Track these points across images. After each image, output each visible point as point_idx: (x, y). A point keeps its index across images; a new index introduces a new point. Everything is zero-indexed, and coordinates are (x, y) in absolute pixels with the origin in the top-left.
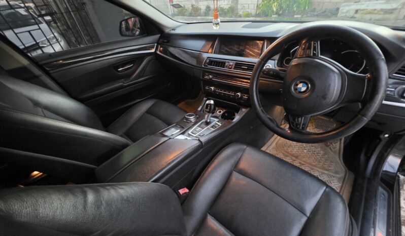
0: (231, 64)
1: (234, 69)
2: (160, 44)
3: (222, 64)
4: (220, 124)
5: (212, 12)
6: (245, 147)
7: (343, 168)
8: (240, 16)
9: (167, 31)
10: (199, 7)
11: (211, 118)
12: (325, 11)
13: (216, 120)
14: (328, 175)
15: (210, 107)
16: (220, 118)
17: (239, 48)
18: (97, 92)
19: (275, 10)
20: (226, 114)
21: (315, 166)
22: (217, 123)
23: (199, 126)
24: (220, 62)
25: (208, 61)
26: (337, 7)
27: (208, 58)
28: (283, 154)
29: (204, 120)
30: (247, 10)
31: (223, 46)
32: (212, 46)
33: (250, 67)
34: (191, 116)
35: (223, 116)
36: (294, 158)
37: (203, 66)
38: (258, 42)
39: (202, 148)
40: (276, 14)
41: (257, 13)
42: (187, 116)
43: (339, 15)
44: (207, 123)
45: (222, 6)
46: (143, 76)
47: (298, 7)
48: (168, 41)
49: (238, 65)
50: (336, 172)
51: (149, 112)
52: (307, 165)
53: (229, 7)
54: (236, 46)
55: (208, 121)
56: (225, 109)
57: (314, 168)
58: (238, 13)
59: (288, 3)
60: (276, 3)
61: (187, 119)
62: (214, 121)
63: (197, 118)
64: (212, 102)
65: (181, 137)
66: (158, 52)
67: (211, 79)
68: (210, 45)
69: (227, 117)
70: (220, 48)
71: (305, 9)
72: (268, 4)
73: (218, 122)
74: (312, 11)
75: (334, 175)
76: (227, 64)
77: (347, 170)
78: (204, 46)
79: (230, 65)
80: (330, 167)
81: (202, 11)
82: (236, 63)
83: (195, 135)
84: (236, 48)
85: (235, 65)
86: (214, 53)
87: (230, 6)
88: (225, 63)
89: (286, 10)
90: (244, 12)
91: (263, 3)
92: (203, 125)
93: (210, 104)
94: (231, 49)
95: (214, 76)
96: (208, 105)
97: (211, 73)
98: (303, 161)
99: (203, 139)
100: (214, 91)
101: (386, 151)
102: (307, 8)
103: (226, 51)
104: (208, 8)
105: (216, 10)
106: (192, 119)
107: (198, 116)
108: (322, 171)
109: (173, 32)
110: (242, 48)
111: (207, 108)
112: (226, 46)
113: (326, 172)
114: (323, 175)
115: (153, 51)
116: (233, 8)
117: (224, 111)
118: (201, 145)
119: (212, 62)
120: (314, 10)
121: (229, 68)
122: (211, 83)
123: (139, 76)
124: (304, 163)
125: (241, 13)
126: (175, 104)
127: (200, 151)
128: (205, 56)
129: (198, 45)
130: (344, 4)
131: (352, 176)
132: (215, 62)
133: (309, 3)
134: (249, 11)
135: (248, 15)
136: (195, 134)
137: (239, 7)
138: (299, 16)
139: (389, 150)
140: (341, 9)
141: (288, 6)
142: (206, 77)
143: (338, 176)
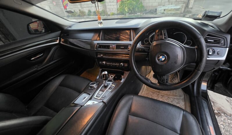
0: (113, 46)
1: (116, 49)
2: (61, 37)
3: (107, 47)
4: (114, 86)
5: (92, 13)
6: (132, 96)
7: (182, 93)
8: (109, 15)
9: (66, 28)
10: (84, 11)
11: (108, 82)
12: (151, 11)
13: (111, 83)
14: (177, 99)
15: (106, 76)
16: (113, 81)
17: (116, 36)
19: (127, 11)
20: (116, 77)
21: (169, 95)
22: (112, 85)
23: (100, 90)
24: (106, 46)
25: (98, 46)
26: (156, 8)
27: (98, 44)
28: (152, 92)
29: (103, 85)
30: (112, 12)
31: (106, 36)
32: (99, 36)
33: (126, 47)
34: (94, 84)
35: (115, 79)
36: (158, 93)
37: (95, 49)
38: (127, 31)
39: (106, 106)
40: (128, 13)
41: (118, 13)
42: (91, 84)
43: (157, 12)
44: (106, 87)
46: (53, 60)
47: (138, 9)
48: (68, 35)
49: (118, 46)
50: (180, 96)
51: (61, 85)
52: (165, 96)
53: (102, 11)
54: (114, 34)
55: (106, 85)
56: (115, 74)
57: (169, 96)
58: (107, 13)
59: (132, 7)
60: (127, 8)
61: (91, 87)
62: (110, 84)
63: (98, 84)
64: (106, 73)
65: (90, 103)
66: (61, 43)
67: (102, 57)
68: (97, 36)
70: (104, 36)
71: (141, 10)
72: (123, 8)
73: (112, 84)
74: (145, 11)
75: (179, 98)
76: (111, 46)
77: (185, 93)
78: (93, 36)
79: (113, 47)
80: (176, 94)
81: (86, 13)
82: (117, 45)
83: (99, 98)
84: (114, 36)
85: (116, 46)
86: (101, 40)
87: (102, 10)
88: (109, 46)
89: (132, 11)
90: (110, 13)
91: (120, 8)
92: (103, 89)
93: (105, 74)
94: (111, 37)
95: (104, 55)
96: (104, 75)
97: (101, 53)
98: (163, 94)
99: (105, 100)
100: (106, 64)
101: (200, 80)
102: (142, 9)
103: (108, 38)
104: (90, 11)
105: (95, 12)
106: (95, 86)
107: (98, 83)
108: (174, 97)
109: (70, 29)
110: (118, 35)
111: (103, 77)
112: (108, 35)
113: (176, 97)
114: (175, 100)
115: (58, 42)
116: (104, 11)
117: (114, 75)
119: (101, 46)
120: (146, 10)
121: (113, 49)
122: (102, 59)
123: (50, 61)
124: (163, 95)
125: (109, 13)
127: (105, 109)
128: (96, 42)
129: (89, 36)
130: (159, 7)
131: (188, 96)
132: (102, 46)
133: (143, 6)
134: (113, 12)
135: (113, 14)
136: (99, 97)
137: (108, 10)
138: (140, 13)
139: (201, 80)
140: (158, 9)
141: (133, 8)
142: (99, 56)
143: (181, 98)
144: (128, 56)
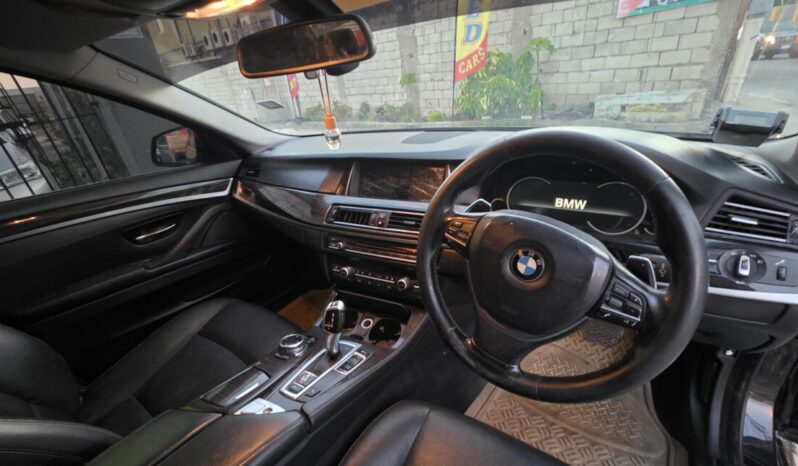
0: (382, 216)
1: (389, 227)
2: (241, 179)
3: (362, 216)
4: (364, 357)
5: (373, 114)
6: (427, 410)
7: (661, 435)
8: (425, 120)
9: (256, 152)
10: (349, 105)
11: (341, 342)
12: (571, 110)
13: (356, 346)
14: (631, 456)
15: (336, 319)
16: (366, 339)
17: (397, 183)
18: (72, 295)
19: (485, 107)
20: (382, 328)
21: (597, 434)
22: (356, 353)
23: (310, 369)
24: (359, 214)
25: (334, 211)
26: (590, 100)
27: (334, 205)
28: (526, 409)
29: (324, 350)
30: (437, 109)
31: (365, 180)
32: (343, 182)
33: (416, 220)
34: (293, 340)
35: (375, 335)
36: (550, 419)
37: (325, 223)
38: (435, 169)
39: (309, 432)
40: (488, 114)
41: (455, 113)
42: (284, 342)
43: (595, 114)
44: (333, 358)
45: (391, 103)
46: (201, 248)
47: (525, 101)
48: (257, 174)
49: (397, 219)
50: (648, 448)
51: (205, 332)
52: (581, 433)
53: (404, 105)
54: (391, 179)
55: (335, 351)
56: (379, 316)
57: (599, 440)
58: (420, 115)
59: (506, 96)
60: (486, 97)
61: (284, 351)
62: (351, 348)
63: (311, 345)
64: (340, 305)
65: (257, 407)
66: (237, 196)
67: (342, 250)
68: (338, 182)
69: (383, 334)
70: (361, 183)
71: (536, 106)
72: (472, 100)
73: (359, 351)
74: (549, 109)
75: (643, 455)
76: (373, 216)
77: (670, 439)
78: (326, 182)
79: (380, 219)
80: (632, 434)
81: (354, 112)
82: (393, 214)
83: (295, 396)
84: (392, 182)
85: (391, 218)
86: (348, 195)
87: (404, 103)
88: (369, 215)
89: (504, 107)
90: (430, 112)
91: (463, 97)
92: (324, 362)
93: (336, 311)
94: (382, 184)
95: (348, 243)
96: (330, 312)
97: (342, 237)
98: (572, 425)
99: (313, 408)
100: (352, 275)
101: (737, 388)
102: (540, 104)
103: (373, 188)
104: (365, 107)
105: (380, 110)
106: (296, 348)
107: (313, 339)
108: (617, 446)
110: (404, 182)
111: (328, 320)
112: (372, 180)
113: (625, 449)
114: (620, 458)
115: (225, 193)
116: (411, 106)
117: (377, 319)
118: (308, 425)
119: (343, 213)
120: (554, 107)
121: (379, 226)
122: (343, 259)
123: (189, 249)
124: (573, 429)
125: (425, 114)
126: (274, 307)
127: (303, 444)
128: (330, 200)
129: (316, 177)
130: (600, 97)
131: (683, 452)
132: (349, 212)
133: (542, 95)
134: (441, 111)
135: (439, 118)
136: (296, 392)
137: (422, 104)
138: (530, 117)
139: (743, 387)
140: (597, 104)
141: (507, 101)
142: (332, 246)
143: (652, 456)
144: (414, 251)
